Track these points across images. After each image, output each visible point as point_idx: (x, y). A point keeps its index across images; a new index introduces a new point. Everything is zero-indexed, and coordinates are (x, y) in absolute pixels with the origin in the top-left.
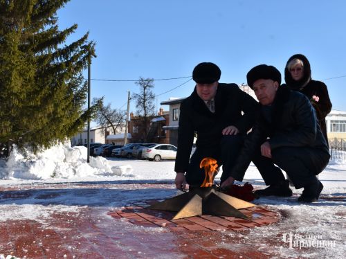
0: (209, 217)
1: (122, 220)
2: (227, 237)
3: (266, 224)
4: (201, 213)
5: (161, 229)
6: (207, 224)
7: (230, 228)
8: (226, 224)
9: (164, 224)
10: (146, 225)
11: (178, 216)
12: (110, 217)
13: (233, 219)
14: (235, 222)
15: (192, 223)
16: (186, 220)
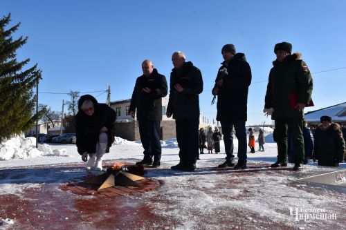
0: (118, 187)
1: (68, 192)
2: (130, 199)
3: (151, 190)
4: (114, 184)
5: (92, 197)
6: (118, 192)
7: (131, 194)
8: (129, 191)
9: (93, 193)
10: (83, 195)
11: (100, 188)
12: (60, 190)
13: (132, 187)
14: (134, 189)
15: (109, 192)
16: (106, 190)
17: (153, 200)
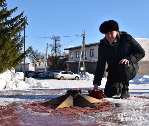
0: (76, 107)
1: (29, 109)
2: (83, 117)
3: (106, 111)
4: (72, 105)
5: (48, 114)
6: (74, 111)
7: (85, 113)
8: (84, 110)
9: (50, 111)
10: (40, 112)
11: (59, 107)
12: (22, 108)
13: (89, 108)
14: (90, 110)
15: (66, 111)
16: (64, 109)
17: (105, 120)
